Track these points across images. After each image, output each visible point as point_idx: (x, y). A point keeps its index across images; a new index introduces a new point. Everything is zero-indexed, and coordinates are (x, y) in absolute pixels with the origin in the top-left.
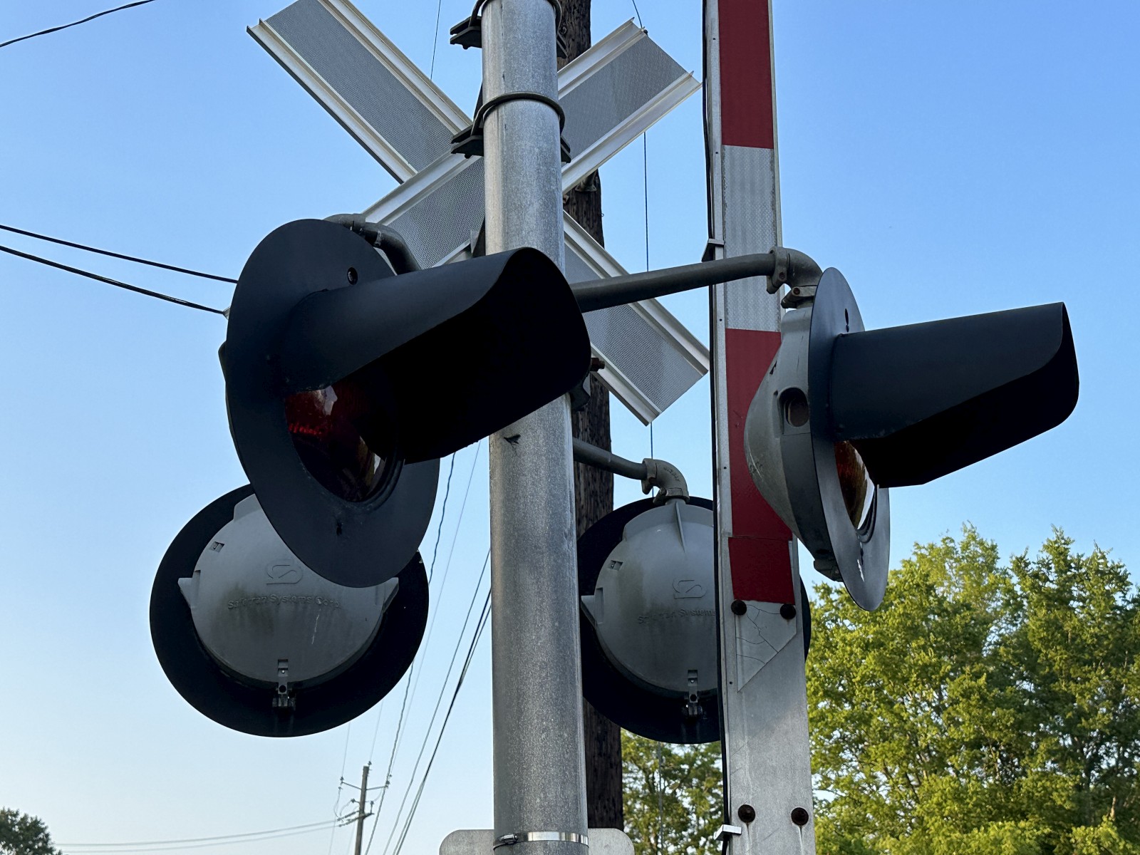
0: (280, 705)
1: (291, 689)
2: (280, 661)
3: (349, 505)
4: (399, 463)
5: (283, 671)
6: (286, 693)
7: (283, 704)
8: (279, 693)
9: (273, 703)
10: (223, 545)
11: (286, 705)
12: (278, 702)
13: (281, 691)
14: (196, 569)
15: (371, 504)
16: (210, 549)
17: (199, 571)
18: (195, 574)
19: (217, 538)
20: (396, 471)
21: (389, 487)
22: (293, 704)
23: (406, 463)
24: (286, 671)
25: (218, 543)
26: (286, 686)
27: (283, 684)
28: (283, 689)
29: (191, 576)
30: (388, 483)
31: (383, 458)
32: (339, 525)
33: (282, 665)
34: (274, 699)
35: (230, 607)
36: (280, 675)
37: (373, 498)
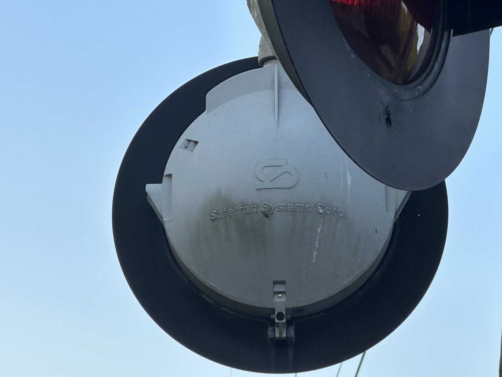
0: (277, 336)
1: (289, 317)
2: (275, 283)
3: (396, 89)
4: (446, 34)
5: (280, 295)
6: (284, 321)
7: (281, 333)
8: (277, 321)
9: (269, 333)
10: (196, 143)
11: (284, 335)
12: (274, 331)
13: (279, 319)
14: (166, 173)
15: (420, 87)
16: (181, 147)
17: (170, 176)
18: (165, 179)
19: (188, 134)
20: (443, 45)
21: (437, 66)
22: (292, 333)
23: (454, 35)
24: (284, 296)
25: (190, 141)
26: (284, 313)
27: (280, 311)
28: (280, 316)
29: (160, 182)
30: (436, 61)
31: (427, 28)
32: (388, 114)
33: (278, 288)
34: (270, 329)
35: (213, 218)
36: (276, 300)
37: (420, 79)
